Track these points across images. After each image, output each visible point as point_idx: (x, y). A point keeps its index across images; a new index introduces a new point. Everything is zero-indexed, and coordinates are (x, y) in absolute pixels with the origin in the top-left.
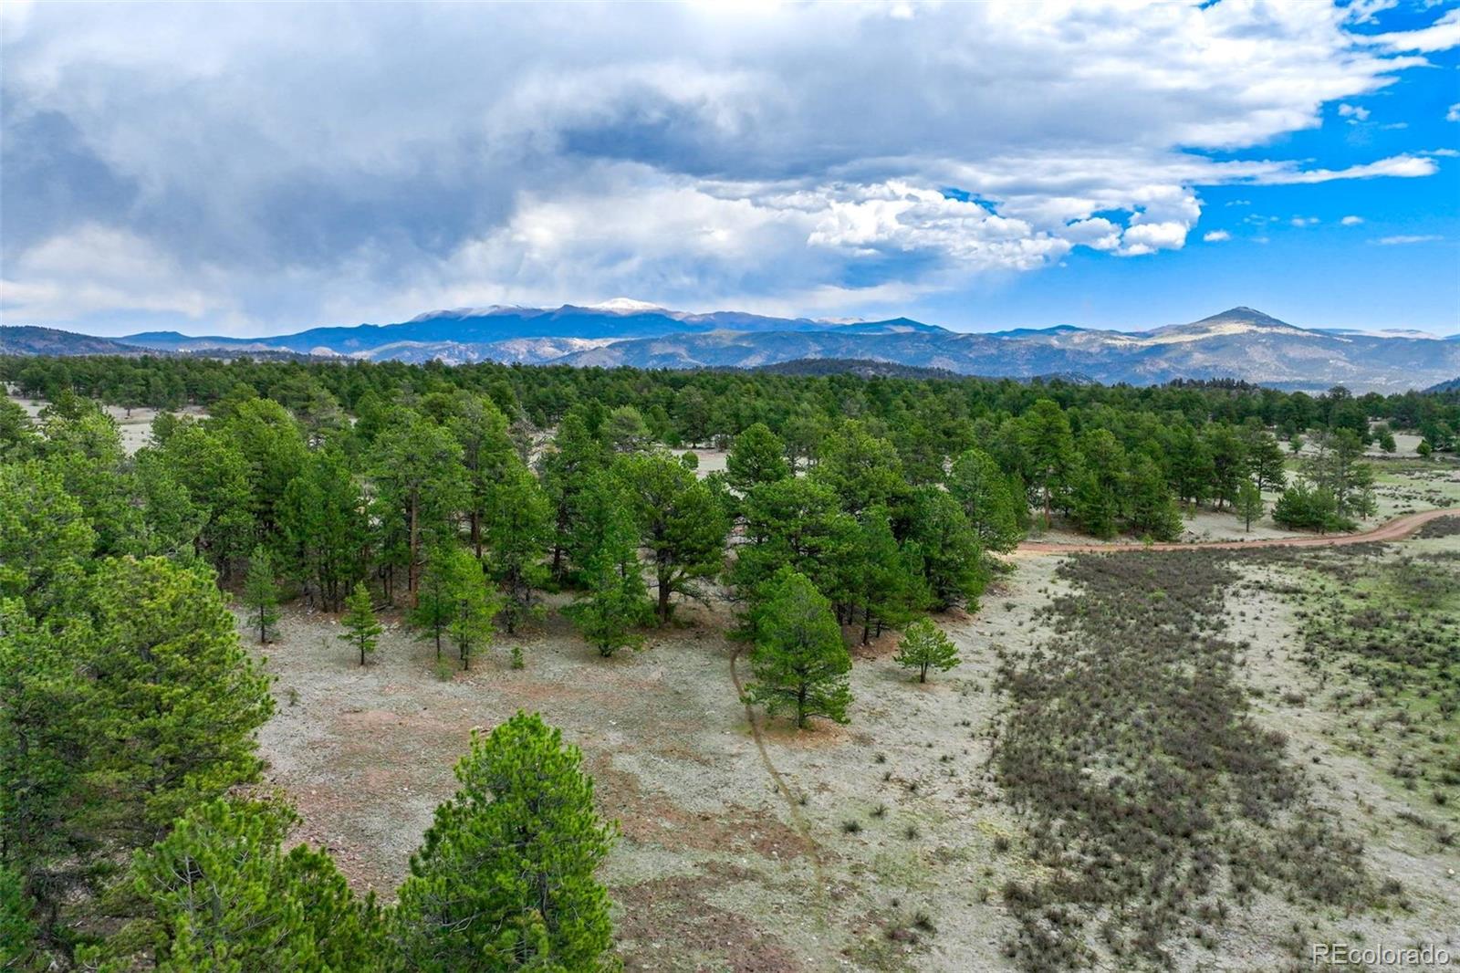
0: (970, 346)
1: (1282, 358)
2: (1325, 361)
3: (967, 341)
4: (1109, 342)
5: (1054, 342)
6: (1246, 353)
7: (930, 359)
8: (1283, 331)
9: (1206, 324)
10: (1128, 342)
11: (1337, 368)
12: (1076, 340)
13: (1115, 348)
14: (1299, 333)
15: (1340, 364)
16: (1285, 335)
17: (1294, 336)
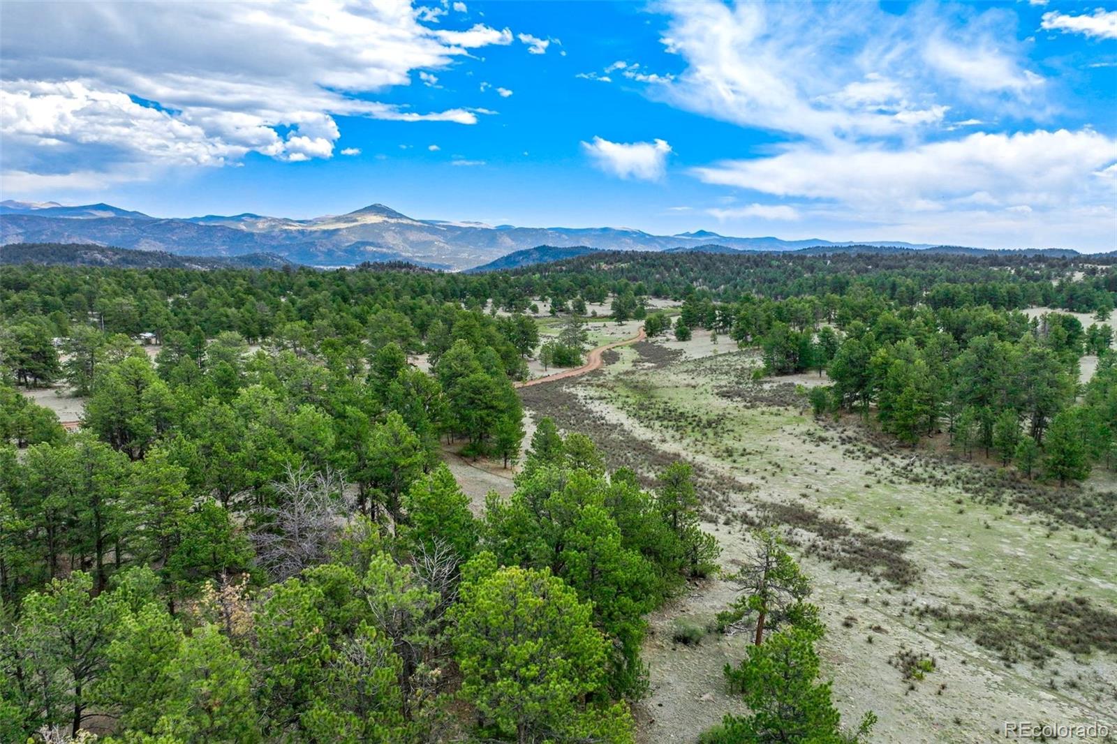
0: (171, 229)
1: (405, 240)
2: (432, 242)
4: (286, 227)
5: (242, 227)
7: (137, 241)
8: (405, 221)
9: (354, 216)
10: (300, 228)
11: (440, 248)
12: (260, 226)
13: (291, 232)
14: (415, 223)
15: (442, 245)
16: (407, 225)
17: (412, 226)
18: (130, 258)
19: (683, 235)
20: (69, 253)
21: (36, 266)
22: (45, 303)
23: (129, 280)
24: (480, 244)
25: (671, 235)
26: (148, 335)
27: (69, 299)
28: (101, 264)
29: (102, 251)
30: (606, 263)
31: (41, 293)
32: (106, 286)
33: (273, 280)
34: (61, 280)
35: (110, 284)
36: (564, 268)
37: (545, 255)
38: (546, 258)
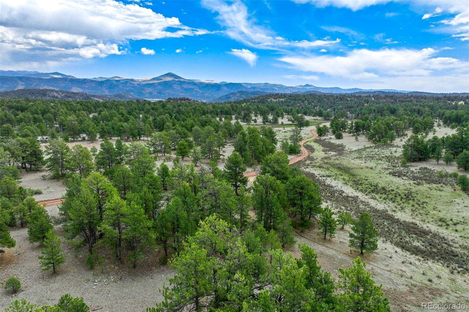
0: (85, 83)
1: (182, 88)
2: (193, 89)
4: (133, 83)
6: (173, 87)
7: (71, 88)
9: (160, 77)
11: (196, 92)
15: (197, 90)
16: (182, 81)
17: (185, 82)
18: (69, 95)
19: (299, 86)
20: (44, 93)
21: (30, 99)
22: (35, 118)
23: (71, 106)
24: (214, 90)
25: (294, 86)
26: (84, 135)
27: (45, 116)
28: (57, 97)
29: (57, 92)
30: (274, 98)
31: (33, 113)
32: (62, 110)
33: (135, 106)
34: (42, 106)
35: (63, 109)
36: (256, 101)
37: (242, 94)
38: (242, 96)
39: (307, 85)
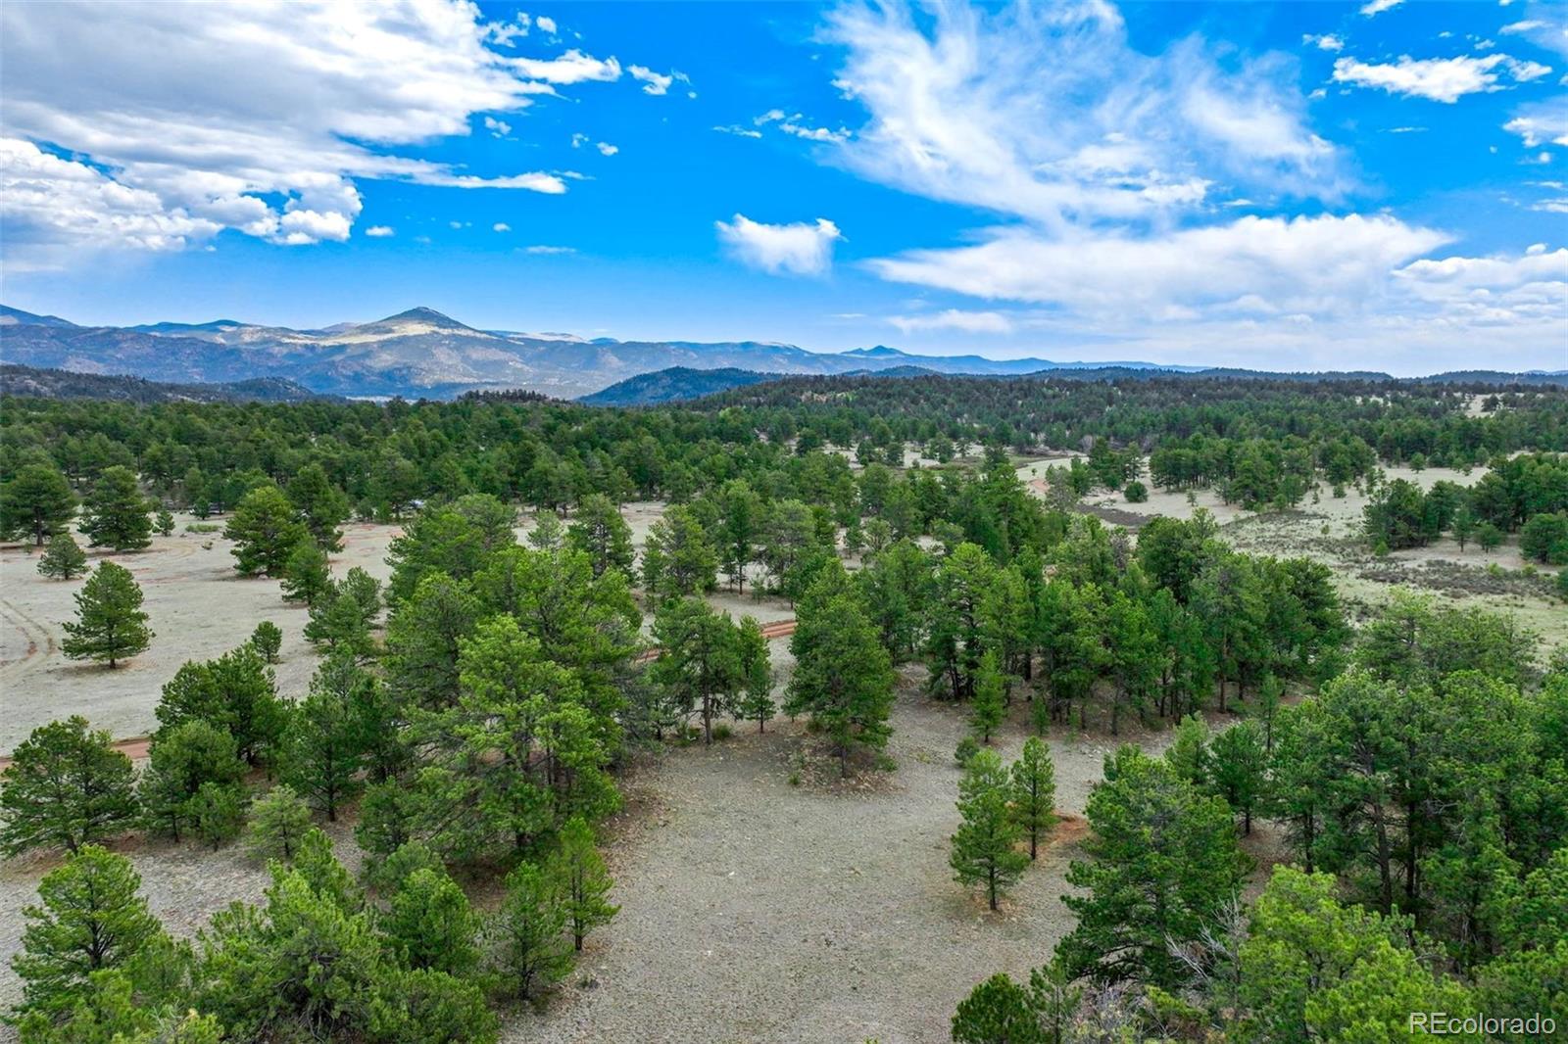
0: (115, 344)
1: (466, 359)
2: (505, 363)
3: (109, 337)
4: (288, 341)
5: (219, 339)
6: (433, 355)
8: (463, 332)
9: (388, 325)
10: (308, 342)
11: (517, 371)
12: (245, 338)
13: (295, 346)
14: (478, 335)
15: (519, 366)
16: (467, 337)
17: (475, 339)
19: (853, 352)
24: (575, 365)
25: (838, 352)
29: (33, 374)
30: (814, 392)
36: (761, 399)
37: (679, 381)
38: (681, 384)
39: (880, 350)
